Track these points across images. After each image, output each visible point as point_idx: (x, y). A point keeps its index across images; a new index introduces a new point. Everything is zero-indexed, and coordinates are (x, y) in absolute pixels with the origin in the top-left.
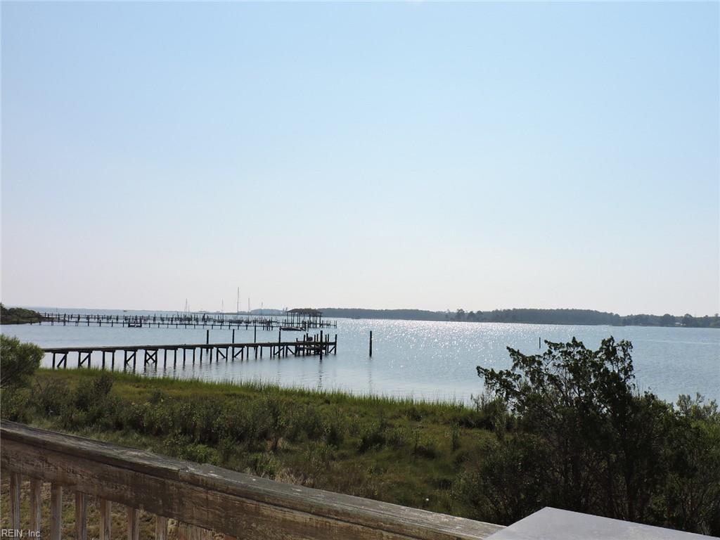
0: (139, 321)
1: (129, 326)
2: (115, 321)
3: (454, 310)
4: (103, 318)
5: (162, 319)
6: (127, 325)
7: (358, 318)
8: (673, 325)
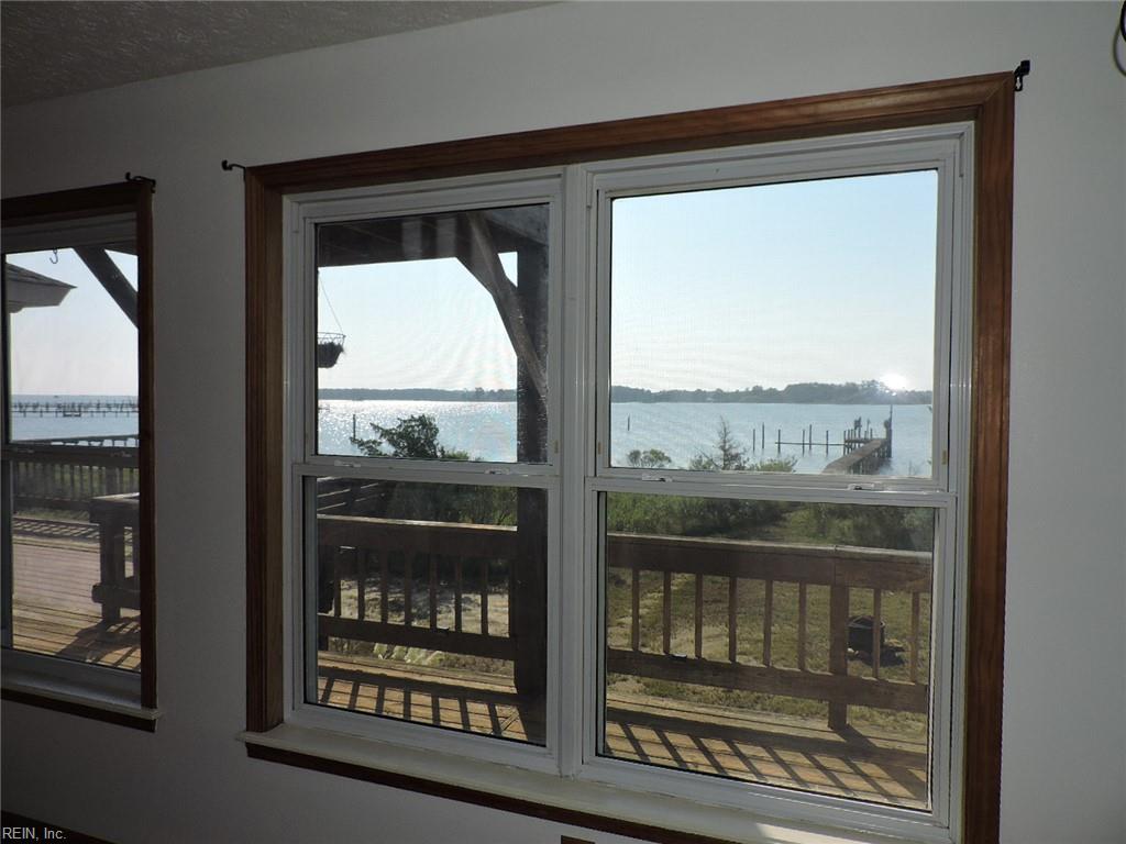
0: (77, 409)
1: (65, 416)
2: (44, 409)
3: (471, 388)
4: (27, 406)
5: (109, 406)
6: (61, 414)
7: (361, 399)
8: (704, 401)
